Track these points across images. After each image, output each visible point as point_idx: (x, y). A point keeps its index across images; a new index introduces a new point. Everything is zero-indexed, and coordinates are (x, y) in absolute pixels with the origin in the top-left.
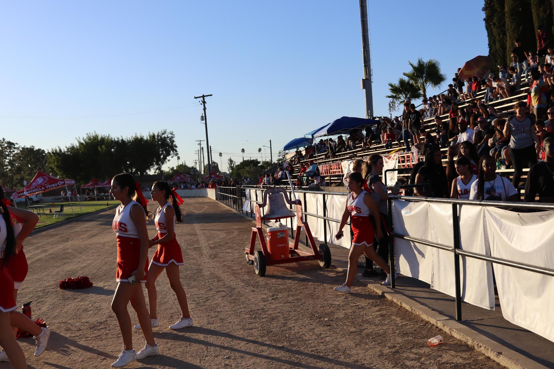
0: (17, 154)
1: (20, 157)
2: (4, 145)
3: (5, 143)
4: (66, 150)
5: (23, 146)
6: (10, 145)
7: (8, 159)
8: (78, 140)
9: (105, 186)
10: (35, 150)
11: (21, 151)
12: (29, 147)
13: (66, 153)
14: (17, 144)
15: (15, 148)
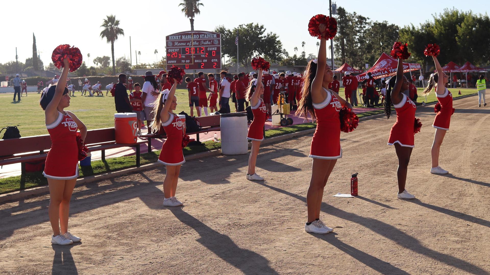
0: (368, 30)
1: (372, 33)
2: (355, 20)
3: (356, 18)
4: (420, 28)
5: (375, 22)
6: (362, 19)
7: (358, 36)
8: (434, 17)
9: (462, 71)
10: (387, 25)
11: (372, 27)
12: (381, 22)
13: (420, 31)
14: (368, 19)
15: (366, 23)
